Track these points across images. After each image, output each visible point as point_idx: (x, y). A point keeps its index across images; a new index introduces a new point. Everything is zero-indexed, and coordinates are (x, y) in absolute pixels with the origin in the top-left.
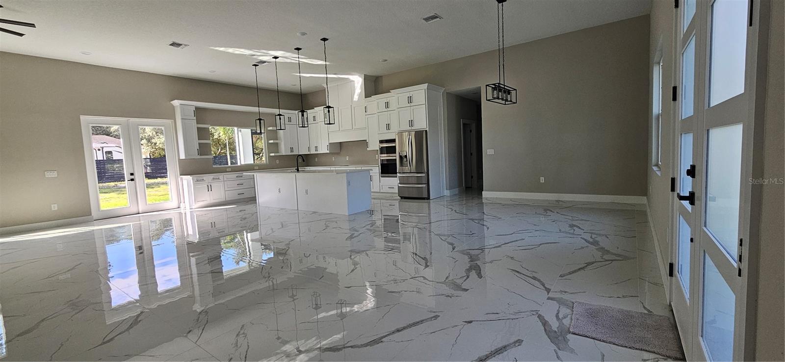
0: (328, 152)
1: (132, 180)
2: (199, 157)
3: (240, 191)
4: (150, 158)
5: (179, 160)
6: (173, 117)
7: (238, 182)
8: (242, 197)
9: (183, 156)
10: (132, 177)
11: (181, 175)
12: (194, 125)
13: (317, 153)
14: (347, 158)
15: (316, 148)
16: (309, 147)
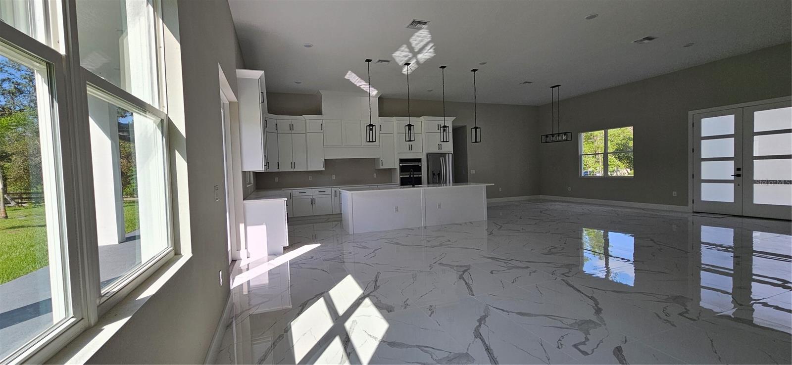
13: (295, 170)
14: (334, 177)
15: (293, 165)
16: (278, 162)
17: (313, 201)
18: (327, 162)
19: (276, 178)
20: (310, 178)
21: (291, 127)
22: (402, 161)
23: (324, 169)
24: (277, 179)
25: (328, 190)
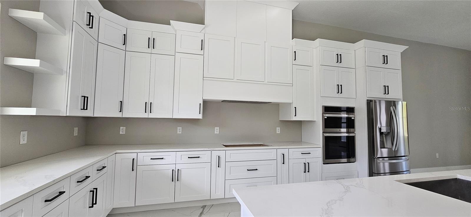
13: (151, 116)
14: (217, 130)
15: (148, 107)
16: (122, 101)
17: (175, 176)
18: (206, 105)
19: (121, 128)
20: (179, 130)
21: (151, 43)
22: (327, 109)
23: (200, 117)
24: (122, 130)
25: (205, 155)
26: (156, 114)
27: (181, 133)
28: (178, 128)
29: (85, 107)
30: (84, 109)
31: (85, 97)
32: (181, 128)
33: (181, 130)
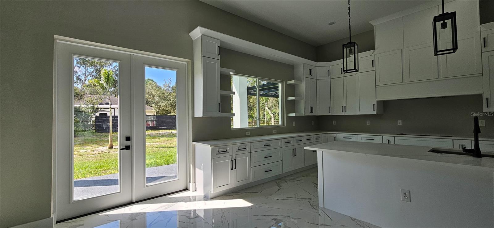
0: (375, 113)
1: (128, 148)
2: (220, 115)
3: (267, 167)
4: (156, 116)
5: (194, 118)
6: (190, 56)
7: (267, 153)
8: (269, 175)
9: (199, 113)
10: (128, 143)
11: (193, 141)
12: (217, 69)
13: (346, 114)
14: (400, 124)
15: (344, 109)
16: (330, 106)
19: (334, 121)
20: (368, 123)
24: (334, 123)
25: (378, 138)
26: (349, 113)
27: (369, 124)
28: (367, 121)
29: (312, 112)
30: (311, 112)
31: (311, 107)
32: (369, 121)
33: (369, 123)
